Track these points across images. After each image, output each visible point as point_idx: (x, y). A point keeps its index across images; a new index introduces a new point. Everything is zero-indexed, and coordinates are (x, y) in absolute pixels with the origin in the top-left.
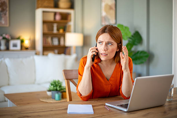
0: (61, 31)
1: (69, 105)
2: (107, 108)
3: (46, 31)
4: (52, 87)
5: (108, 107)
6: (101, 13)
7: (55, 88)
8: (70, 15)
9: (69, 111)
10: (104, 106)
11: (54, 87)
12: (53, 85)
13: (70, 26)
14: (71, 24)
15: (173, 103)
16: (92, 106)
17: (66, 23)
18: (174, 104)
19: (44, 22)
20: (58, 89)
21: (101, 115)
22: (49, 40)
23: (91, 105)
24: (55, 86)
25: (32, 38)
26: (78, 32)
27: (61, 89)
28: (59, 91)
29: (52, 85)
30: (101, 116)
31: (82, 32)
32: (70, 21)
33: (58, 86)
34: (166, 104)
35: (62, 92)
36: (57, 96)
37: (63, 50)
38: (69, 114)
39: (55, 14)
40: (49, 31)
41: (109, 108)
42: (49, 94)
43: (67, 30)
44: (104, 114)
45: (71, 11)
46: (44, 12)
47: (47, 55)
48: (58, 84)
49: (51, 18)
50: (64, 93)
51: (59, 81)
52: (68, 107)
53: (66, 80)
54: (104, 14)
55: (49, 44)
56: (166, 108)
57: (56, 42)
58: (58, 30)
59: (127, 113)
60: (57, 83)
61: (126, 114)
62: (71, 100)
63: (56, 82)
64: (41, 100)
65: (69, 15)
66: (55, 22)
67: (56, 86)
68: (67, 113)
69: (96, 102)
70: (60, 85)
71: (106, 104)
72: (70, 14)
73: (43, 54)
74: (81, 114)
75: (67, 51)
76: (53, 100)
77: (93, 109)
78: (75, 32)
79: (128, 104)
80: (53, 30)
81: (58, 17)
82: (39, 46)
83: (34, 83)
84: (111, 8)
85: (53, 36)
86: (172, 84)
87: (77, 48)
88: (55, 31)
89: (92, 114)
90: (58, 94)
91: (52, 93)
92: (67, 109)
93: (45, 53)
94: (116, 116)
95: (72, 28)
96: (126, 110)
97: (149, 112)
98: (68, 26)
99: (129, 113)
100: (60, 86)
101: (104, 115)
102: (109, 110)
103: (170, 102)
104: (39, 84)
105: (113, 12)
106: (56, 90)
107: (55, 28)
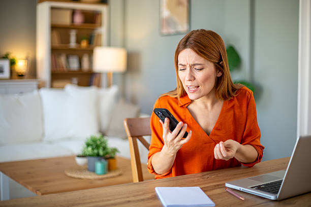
0: (84, 44)
3: (57, 44)
4: (90, 149)
6: (160, 13)
7: (96, 151)
8: (99, 16)
10: (224, 190)
11: (93, 149)
12: (92, 145)
13: (99, 35)
14: (103, 31)
17: (93, 30)
19: (54, 28)
20: (101, 153)
22: (62, 60)
23: (198, 188)
24: (94, 147)
25: (31, 56)
26: (115, 46)
27: (107, 153)
28: (103, 157)
29: (88, 145)
32: (101, 25)
35: (108, 159)
36: (99, 166)
37: (88, 78)
39: (74, 12)
40: (62, 43)
42: (81, 161)
43: (95, 41)
45: (103, 9)
46: (53, 8)
47: (63, 88)
48: (102, 143)
49: (65, 19)
50: (112, 161)
53: (131, 138)
54: (166, 13)
55: (63, 67)
57: (74, 65)
58: (78, 41)
59: (277, 203)
60: (98, 142)
63: (97, 140)
64: (69, 174)
65: (98, 14)
66: (73, 27)
67: (97, 147)
70: (103, 145)
71: (227, 185)
72: (101, 14)
73: (52, 87)
75: (95, 80)
76: (92, 173)
78: (109, 45)
80: (68, 42)
81: (78, 19)
82: (44, 72)
83: (40, 141)
84: (180, 3)
85: (70, 53)
88: (73, 44)
90: (101, 162)
91: (89, 161)
93: (56, 84)
95: (104, 39)
98: (96, 35)
100: (104, 148)
104: (50, 143)
105: (183, 10)
106: (98, 155)
107: (73, 39)
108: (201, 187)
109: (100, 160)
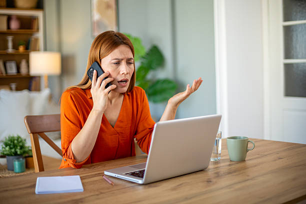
0: (21, 49)
1: (38, 179)
2: (106, 179)
4: (7, 148)
5: (110, 179)
6: (91, 17)
7: (13, 150)
8: (36, 21)
9: (37, 190)
10: (101, 177)
11: (11, 148)
12: (9, 145)
13: (37, 40)
14: (40, 35)
15: (222, 164)
16: (81, 177)
17: (31, 35)
18: (223, 166)
20: (19, 152)
21: (97, 193)
23: (78, 177)
24: (12, 146)
26: (51, 50)
27: (25, 152)
28: (21, 155)
29: (6, 145)
30: (97, 195)
31: (60, 50)
32: (38, 30)
33: (19, 148)
34: (211, 166)
35: (26, 157)
36: (17, 164)
38: (38, 195)
41: (110, 181)
42: (3, 161)
43: (32, 45)
44: (102, 191)
45: (39, 14)
48: (19, 142)
51: (19, 137)
52: (36, 182)
53: (32, 134)
54: (96, 17)
56: (210, 173)
58: (15, 47)
59: (143, 186)
60: (16, 142)
61: (141, 187)
62: (42, 169)
65: (35, 19)
67: (15, 146)
68: (34, 193)
69: (88, 170)
70: (21, 144)
72: (38, 19)
74: (59, 194)
75: (34, 84)
76: (10, 172)
77: (83, 184)
78: (45, 50)
79: (144, 170)
80: (6, 48)
81: (14, 25)
84: (108, 6)
85: (7, 59)
86: (219, 132)
87: (50, 78)
88: (10, 50)
89: (81, 192)
90: (18, 161)
91: (8, 161)
92: (34, 186)
94: (124, 193)
96: (140, 182)
97: (181, 183)
98: (33, 39)
99: (147, 186)
100: (22, 147)
101: (101, 193)
102: (110, 182)
103: (216, 163)
105: (112, 13)
106: (16, 154)
107: (10, 44)
108: (81, 176)
109: (18, 159)
